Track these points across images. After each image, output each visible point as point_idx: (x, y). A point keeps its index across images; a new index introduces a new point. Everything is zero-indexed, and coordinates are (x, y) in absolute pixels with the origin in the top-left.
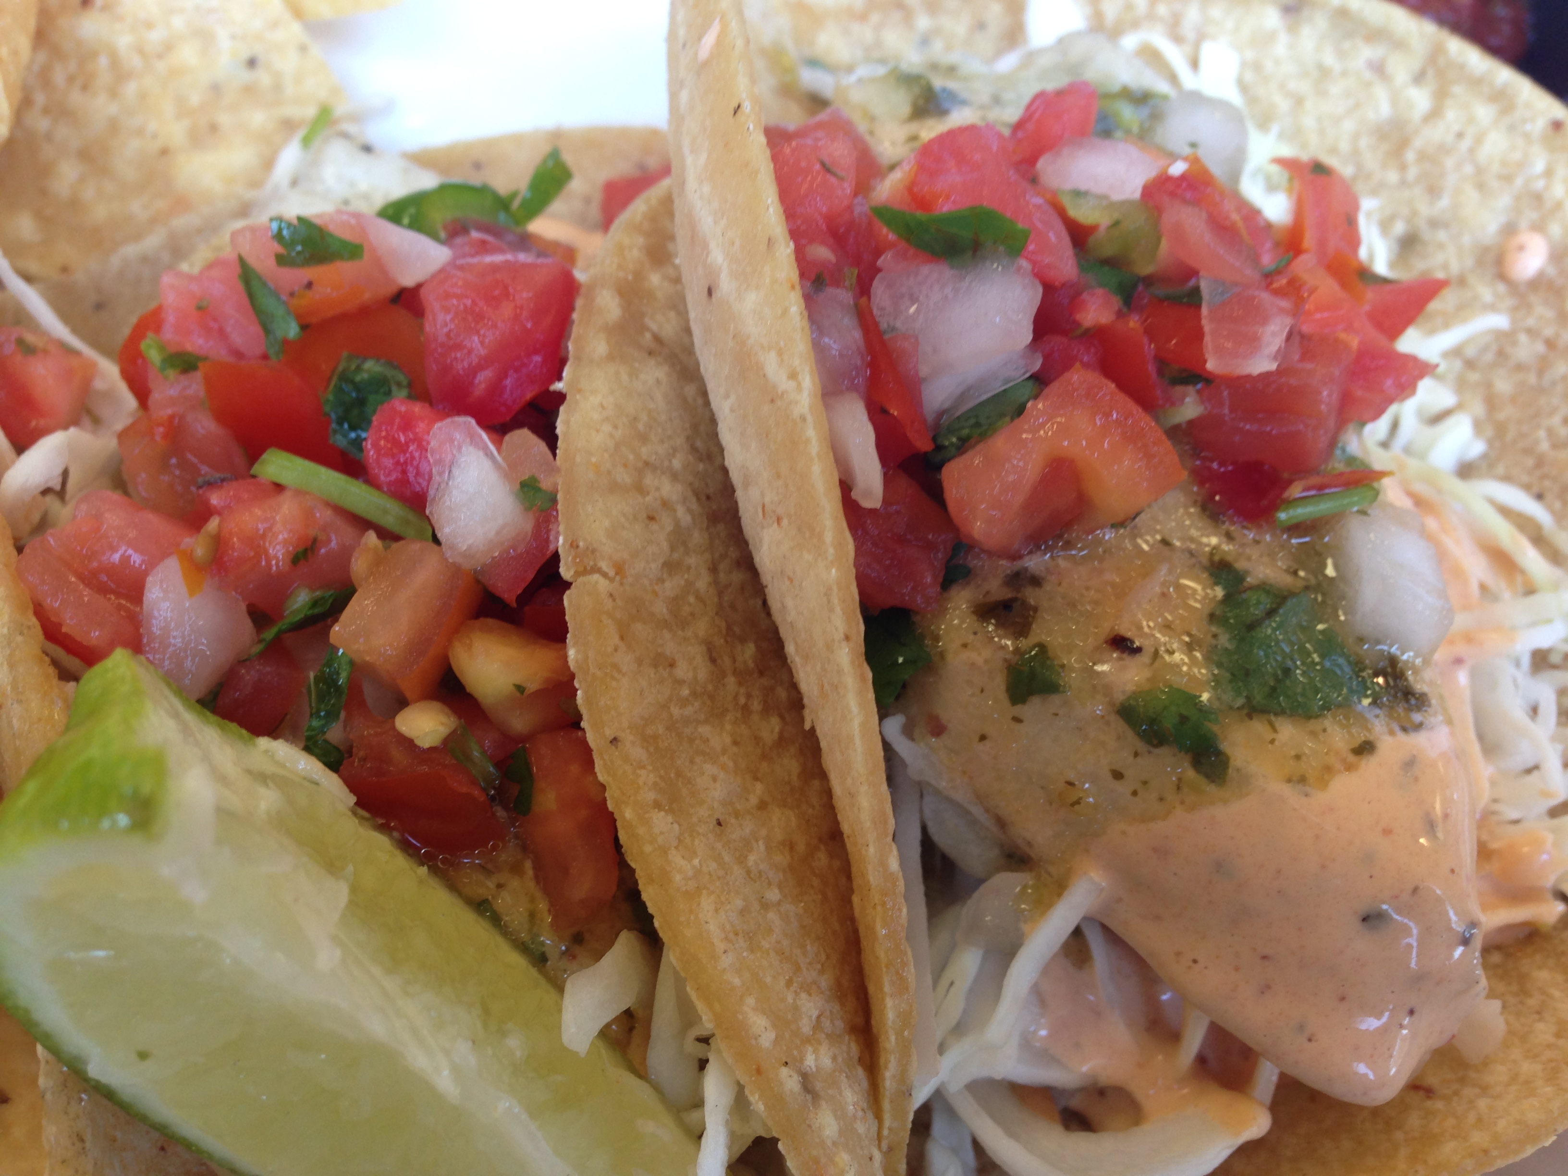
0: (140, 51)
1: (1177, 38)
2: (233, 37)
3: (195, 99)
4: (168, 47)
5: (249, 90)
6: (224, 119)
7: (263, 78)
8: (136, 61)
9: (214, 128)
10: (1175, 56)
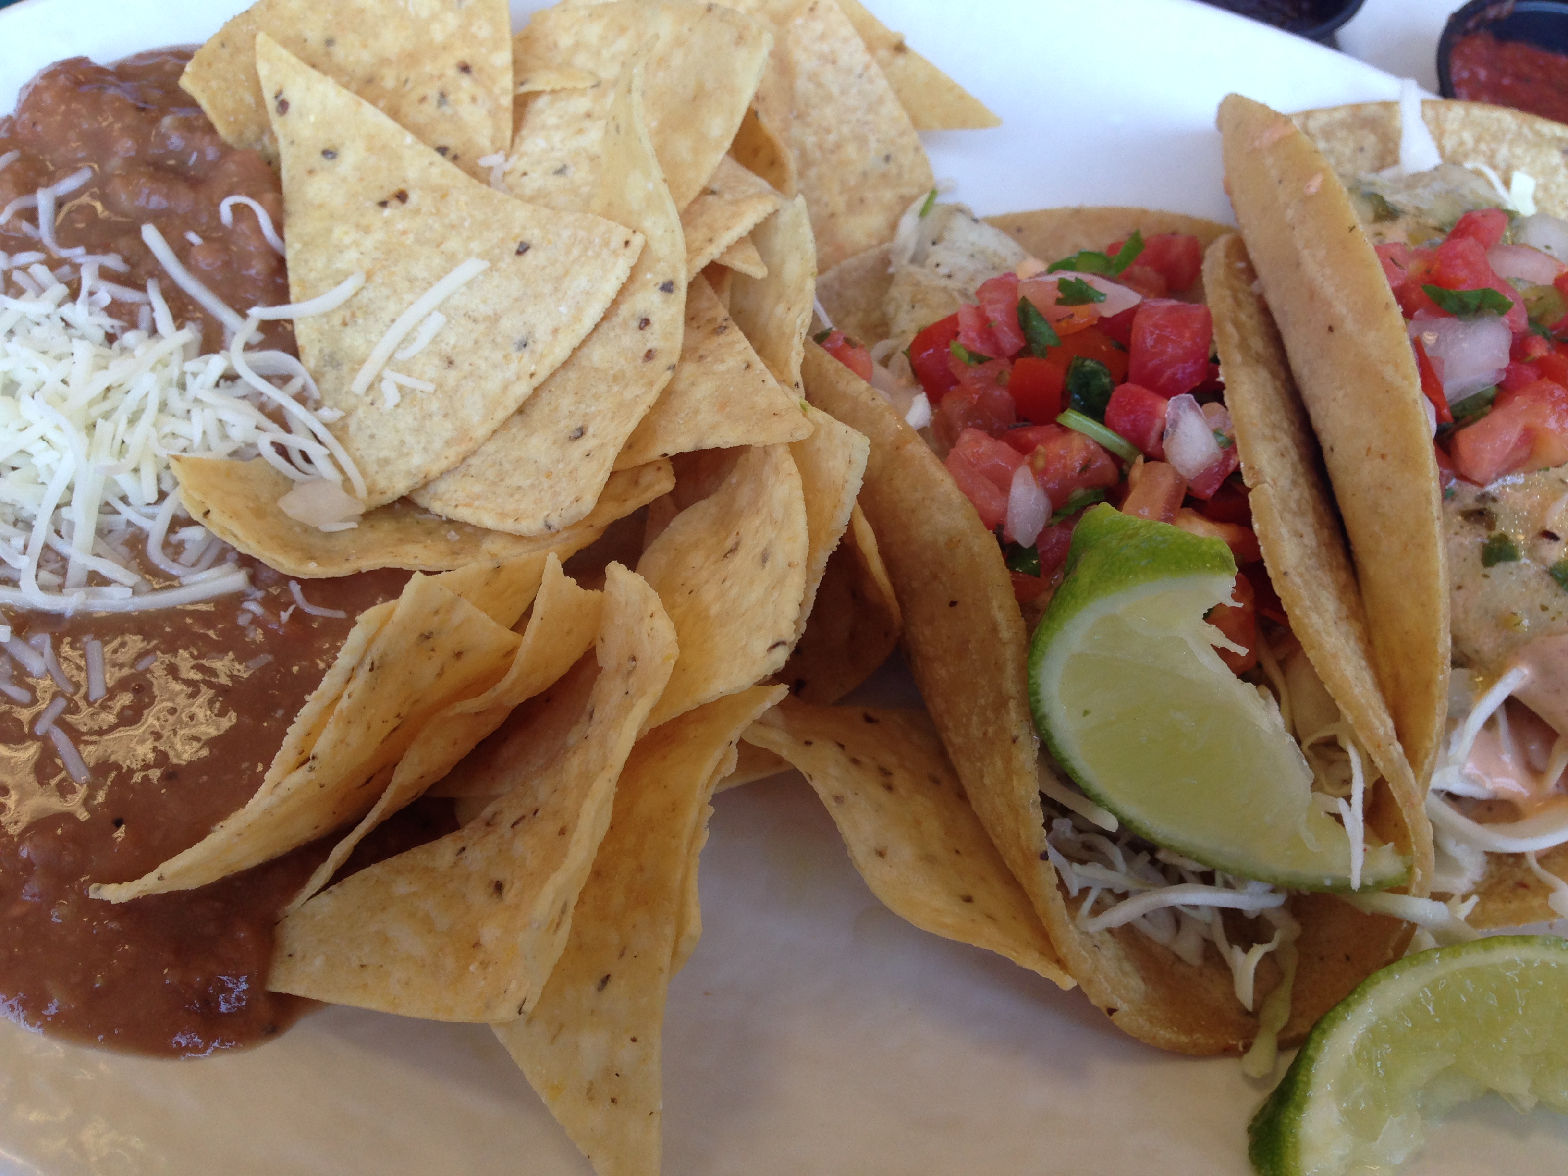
0: (820, 147)
1: (1494, 167)
2: (878, 141)
3: (852, 182)
4: (838, 146)
5: (884, 176)
6: (869, 195)
7: (893, 168)
8: (818, 154)
9: (862, 201)
10: (1494, 177)
